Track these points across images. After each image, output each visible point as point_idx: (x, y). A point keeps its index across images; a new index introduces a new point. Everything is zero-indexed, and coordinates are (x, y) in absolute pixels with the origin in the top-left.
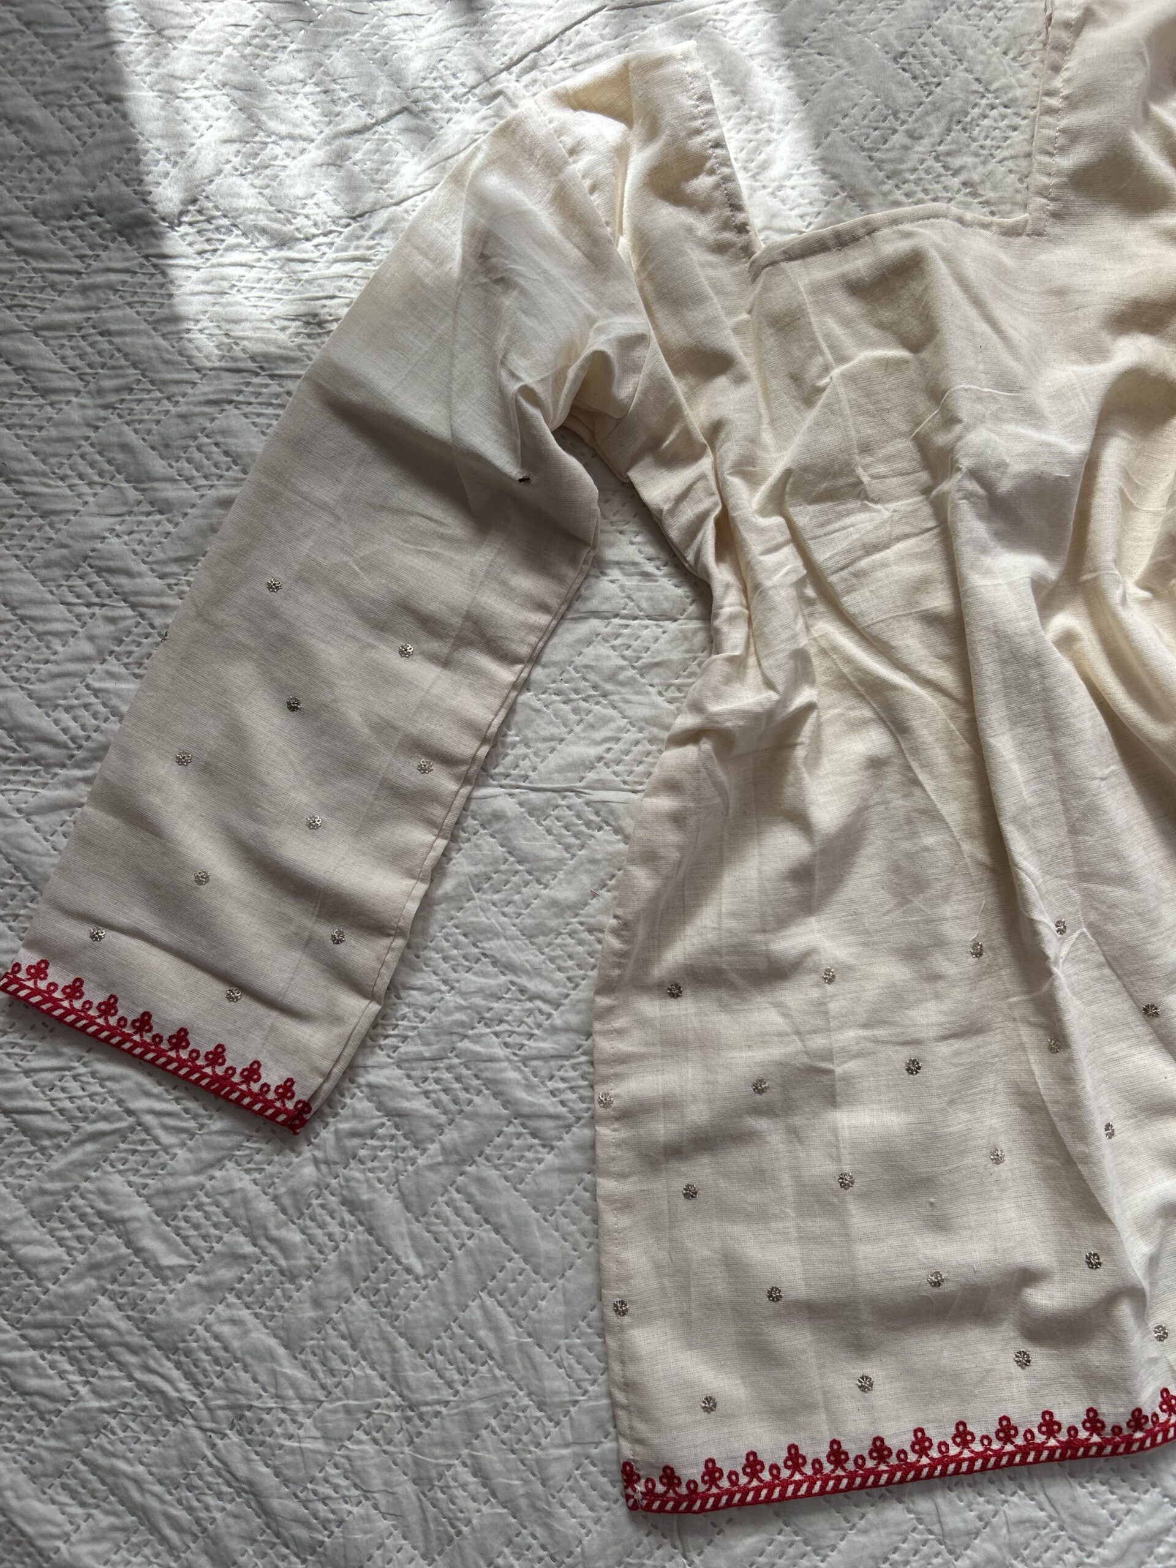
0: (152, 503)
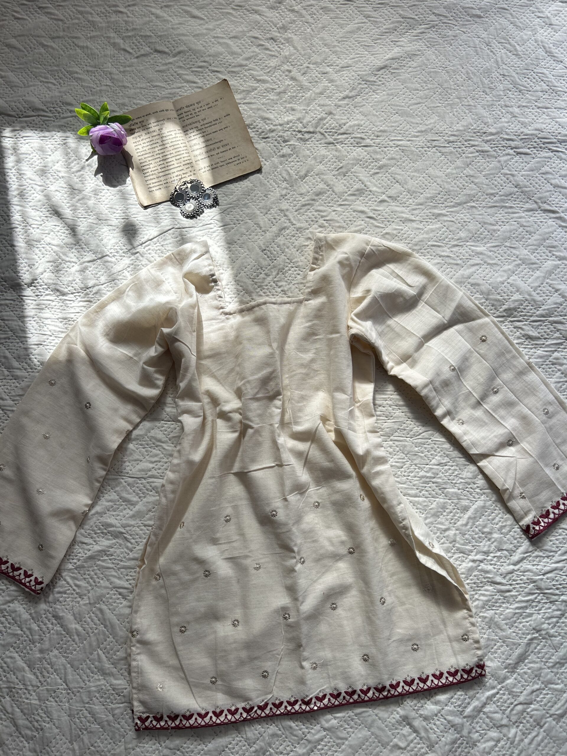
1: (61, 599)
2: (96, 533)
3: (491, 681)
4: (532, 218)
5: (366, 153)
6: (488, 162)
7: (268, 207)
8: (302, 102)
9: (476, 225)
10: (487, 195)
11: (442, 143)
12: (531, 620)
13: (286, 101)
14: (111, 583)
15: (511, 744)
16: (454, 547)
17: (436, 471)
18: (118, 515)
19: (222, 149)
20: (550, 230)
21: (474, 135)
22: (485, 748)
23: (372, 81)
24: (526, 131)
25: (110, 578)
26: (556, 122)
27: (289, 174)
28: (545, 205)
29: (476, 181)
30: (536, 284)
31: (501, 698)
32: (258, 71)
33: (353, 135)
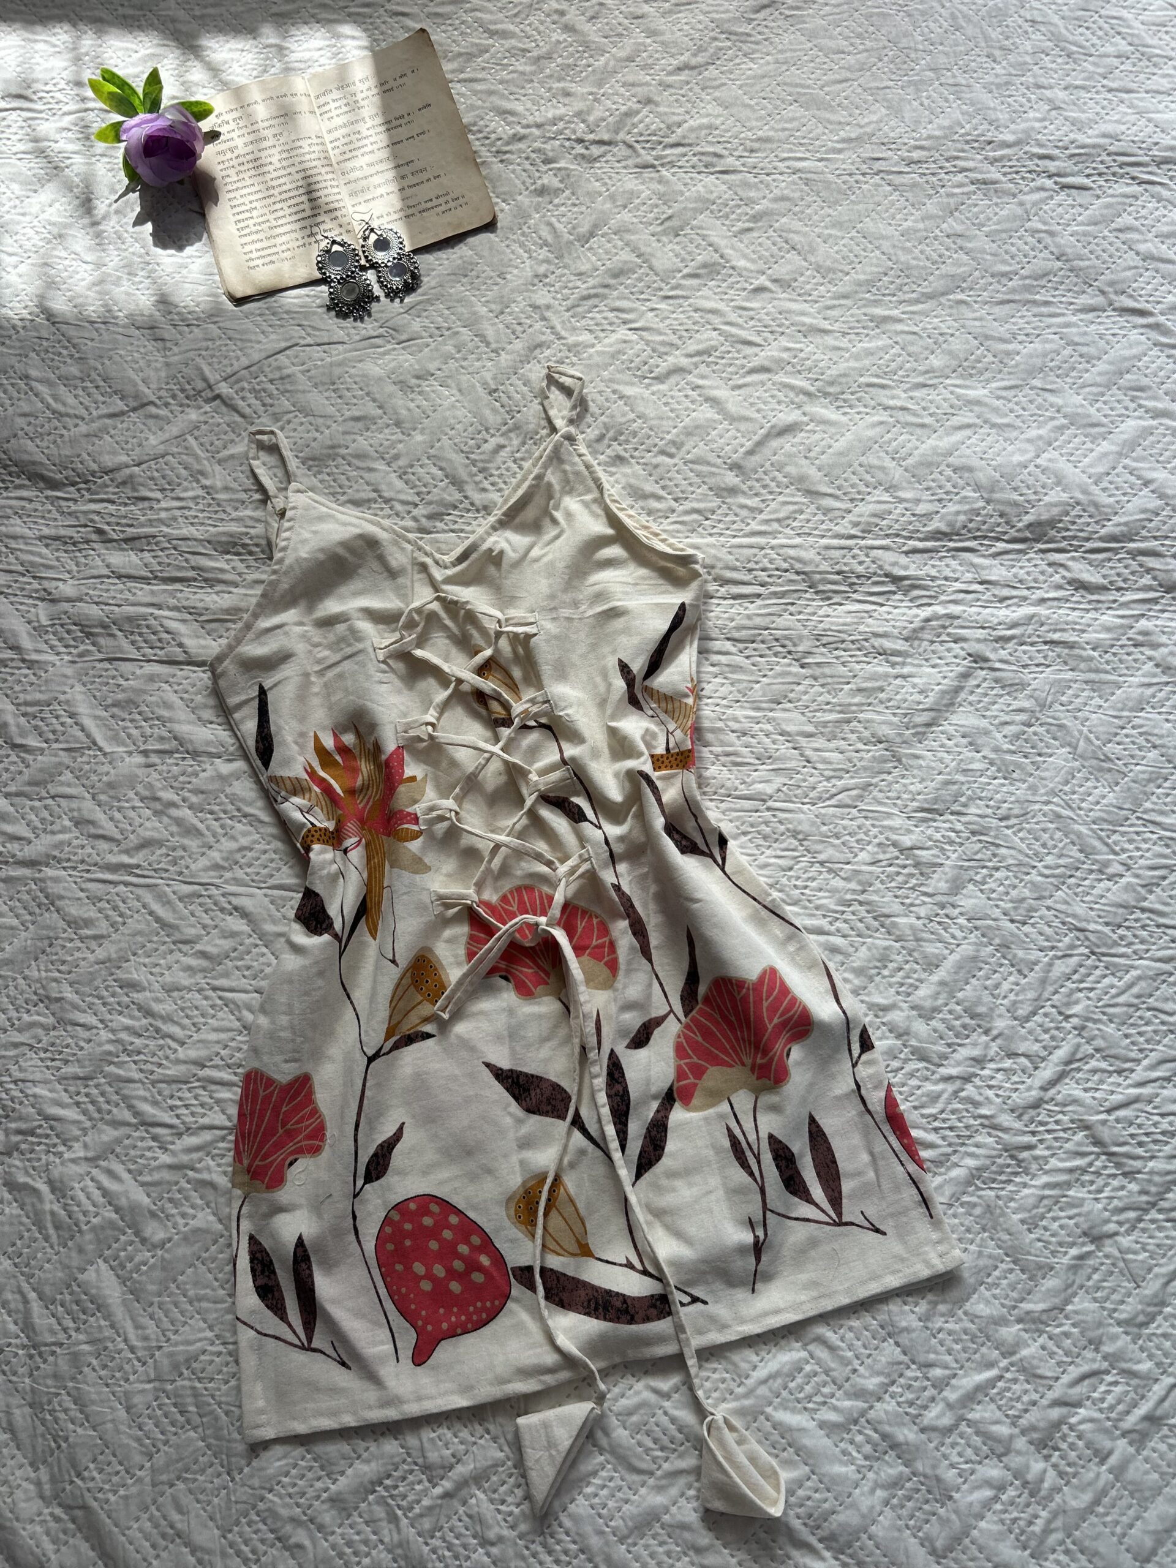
1: (23, 1146)
2: (104, 1004)
3: (984, 1350)
4: (1093, 327)
5: (724, 187)
6: (997, 204)
7: (506, 300)
8: (586, 77)
9: (967, 342)
10: (992, 276)
11: (895, 165)
12: (1079, 1215)
13: (551, 76)
14: (136, 1114)
15: (1032, 1495)
16: (905, 1046)
17: (868, 876)
18: (156, 965)
20: (1135, 351)
21: (967, 147)
22: (971, 1504)
23: (742, 34)
24: (1082, 138)
25: (135, 1102)
26: (1149, 120)
27: (554, 231)
28: (1122, 298)
29: (970, 245)
30: (1100, 469)
31: (1008, 1389)
32: (491, 12)
33: (698, 149)
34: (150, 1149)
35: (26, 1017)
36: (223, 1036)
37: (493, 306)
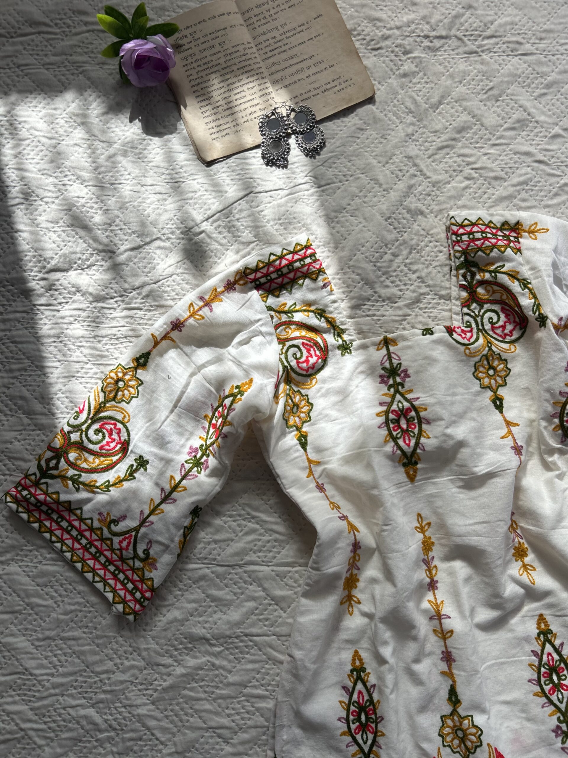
0: (35, 425)
1: (135, 748)
2: (176, 650)
5: (526, 65)
7: (389, 154)
14: (205, 722)
18: (206, 622)
19: (314, 70)
25: (204, 713)
27: (415, 102)
33: (506, 39)
34: (217, 743)
35: (127, 663)
36: (256, 666)
37: (380, 159)
